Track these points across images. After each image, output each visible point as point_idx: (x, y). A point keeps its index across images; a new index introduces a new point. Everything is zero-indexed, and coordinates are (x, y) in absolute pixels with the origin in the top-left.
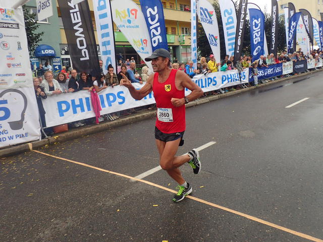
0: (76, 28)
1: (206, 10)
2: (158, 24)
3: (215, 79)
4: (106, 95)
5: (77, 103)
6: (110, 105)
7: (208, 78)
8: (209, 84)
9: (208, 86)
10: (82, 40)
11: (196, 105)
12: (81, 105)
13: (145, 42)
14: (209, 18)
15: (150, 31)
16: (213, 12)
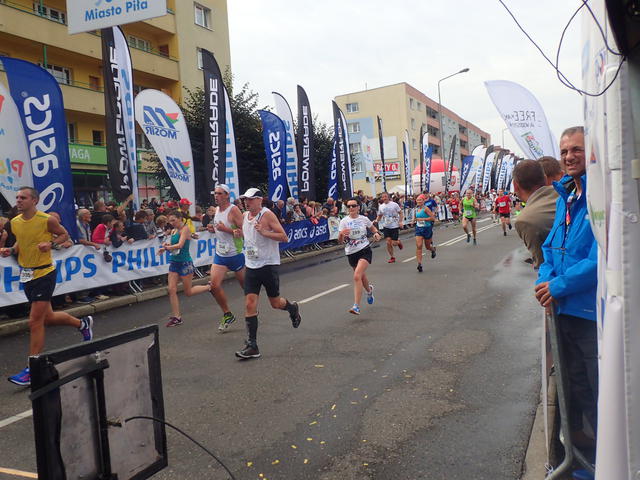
1: (160, 111)
2: (51, 131)
11: (137, 303)
13: (16, 166)
14: (166, 126)
15: (29, 143)
16: (177, 115)
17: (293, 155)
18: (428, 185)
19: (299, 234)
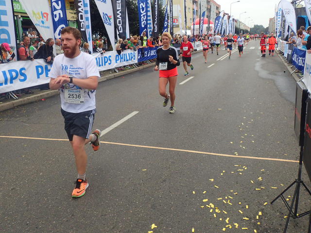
3: (110, 58)
4: (9, 71)
6: (12, 83)
7: (105, 57)
8: (105, 63)
9: (105, 65)
15: (52, 4)
17: (150, 13)
18: (202, 31)
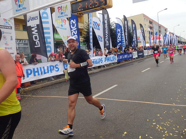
0: (33, 29)
1: (96, 23)
2: (76, 29)
3: (102, 59)
4: (50, 66)
5: (36, 70)
6: (51, 72)
7: (99, 59)
9: (99, 63)
10: (37, 36)
11: (94, 73)
12: (38, 72)
14: (98, 27)
15: (72, 32)
16: (100, 24)
19: (126, 56)
